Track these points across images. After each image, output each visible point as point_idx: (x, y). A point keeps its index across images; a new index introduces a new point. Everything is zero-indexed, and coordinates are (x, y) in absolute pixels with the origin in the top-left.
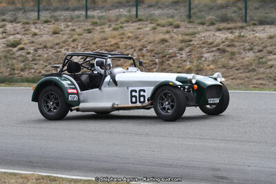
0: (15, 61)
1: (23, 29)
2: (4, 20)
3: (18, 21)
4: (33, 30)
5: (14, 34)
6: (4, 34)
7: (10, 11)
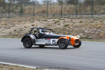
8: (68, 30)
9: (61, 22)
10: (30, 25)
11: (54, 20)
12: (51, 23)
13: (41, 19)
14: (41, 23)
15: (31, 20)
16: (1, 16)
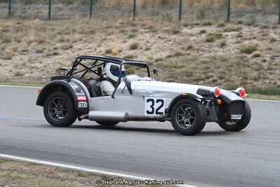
0: (248, 69)
1: (261, 34)
2: (240, 23)
3: (256, 24)
4: (272, 35)
5: (250, 39)
6: (239, 39)
7: (248, 12)
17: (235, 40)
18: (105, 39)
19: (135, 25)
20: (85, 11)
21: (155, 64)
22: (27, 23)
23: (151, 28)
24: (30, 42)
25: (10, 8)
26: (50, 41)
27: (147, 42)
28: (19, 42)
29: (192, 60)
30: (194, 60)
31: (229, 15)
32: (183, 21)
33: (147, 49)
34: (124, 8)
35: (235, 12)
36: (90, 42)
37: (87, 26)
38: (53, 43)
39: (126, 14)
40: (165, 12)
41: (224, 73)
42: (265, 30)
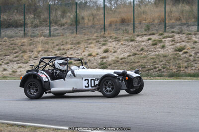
8: (185, 57)
9: (167, 42)
10: (101, 51)
11: (150, 39)
12: (145, 45)
13: (120, 37)
14: (123, 46)
15: (100, 40)
16: (33, 34)
17: (171, 43)
18: (87, 47)
19: (105, 37)
20: (73, 30)
21: (121, 61)
22: (36, 39)
23: (116, 38)
24: (39, 52)
25: (24, 31)
26: (52, 50)
27: (114, 47)
28: (32, 52)
29: (144, 58)
30: (145, 57)
31: (165, 28)
32: (136, 33)
33: (115, 52)
34: (97, 27)
35: (169, 26)
36: (77, 50)
37: (74, 39)
38: (54, 51)
39: (99, 31)
40: (124, 28)
41: (165, 64)
42: (190, 36)
